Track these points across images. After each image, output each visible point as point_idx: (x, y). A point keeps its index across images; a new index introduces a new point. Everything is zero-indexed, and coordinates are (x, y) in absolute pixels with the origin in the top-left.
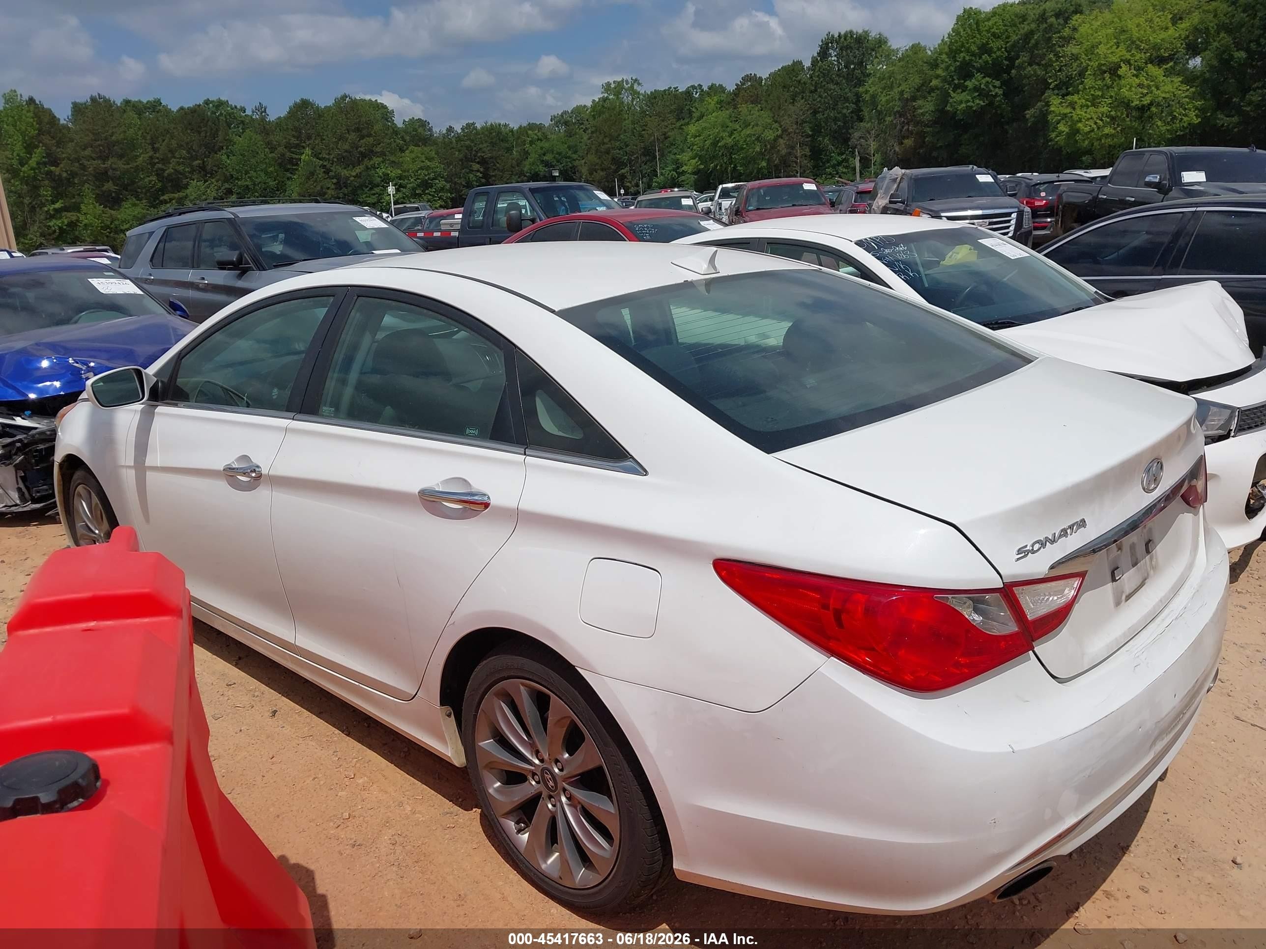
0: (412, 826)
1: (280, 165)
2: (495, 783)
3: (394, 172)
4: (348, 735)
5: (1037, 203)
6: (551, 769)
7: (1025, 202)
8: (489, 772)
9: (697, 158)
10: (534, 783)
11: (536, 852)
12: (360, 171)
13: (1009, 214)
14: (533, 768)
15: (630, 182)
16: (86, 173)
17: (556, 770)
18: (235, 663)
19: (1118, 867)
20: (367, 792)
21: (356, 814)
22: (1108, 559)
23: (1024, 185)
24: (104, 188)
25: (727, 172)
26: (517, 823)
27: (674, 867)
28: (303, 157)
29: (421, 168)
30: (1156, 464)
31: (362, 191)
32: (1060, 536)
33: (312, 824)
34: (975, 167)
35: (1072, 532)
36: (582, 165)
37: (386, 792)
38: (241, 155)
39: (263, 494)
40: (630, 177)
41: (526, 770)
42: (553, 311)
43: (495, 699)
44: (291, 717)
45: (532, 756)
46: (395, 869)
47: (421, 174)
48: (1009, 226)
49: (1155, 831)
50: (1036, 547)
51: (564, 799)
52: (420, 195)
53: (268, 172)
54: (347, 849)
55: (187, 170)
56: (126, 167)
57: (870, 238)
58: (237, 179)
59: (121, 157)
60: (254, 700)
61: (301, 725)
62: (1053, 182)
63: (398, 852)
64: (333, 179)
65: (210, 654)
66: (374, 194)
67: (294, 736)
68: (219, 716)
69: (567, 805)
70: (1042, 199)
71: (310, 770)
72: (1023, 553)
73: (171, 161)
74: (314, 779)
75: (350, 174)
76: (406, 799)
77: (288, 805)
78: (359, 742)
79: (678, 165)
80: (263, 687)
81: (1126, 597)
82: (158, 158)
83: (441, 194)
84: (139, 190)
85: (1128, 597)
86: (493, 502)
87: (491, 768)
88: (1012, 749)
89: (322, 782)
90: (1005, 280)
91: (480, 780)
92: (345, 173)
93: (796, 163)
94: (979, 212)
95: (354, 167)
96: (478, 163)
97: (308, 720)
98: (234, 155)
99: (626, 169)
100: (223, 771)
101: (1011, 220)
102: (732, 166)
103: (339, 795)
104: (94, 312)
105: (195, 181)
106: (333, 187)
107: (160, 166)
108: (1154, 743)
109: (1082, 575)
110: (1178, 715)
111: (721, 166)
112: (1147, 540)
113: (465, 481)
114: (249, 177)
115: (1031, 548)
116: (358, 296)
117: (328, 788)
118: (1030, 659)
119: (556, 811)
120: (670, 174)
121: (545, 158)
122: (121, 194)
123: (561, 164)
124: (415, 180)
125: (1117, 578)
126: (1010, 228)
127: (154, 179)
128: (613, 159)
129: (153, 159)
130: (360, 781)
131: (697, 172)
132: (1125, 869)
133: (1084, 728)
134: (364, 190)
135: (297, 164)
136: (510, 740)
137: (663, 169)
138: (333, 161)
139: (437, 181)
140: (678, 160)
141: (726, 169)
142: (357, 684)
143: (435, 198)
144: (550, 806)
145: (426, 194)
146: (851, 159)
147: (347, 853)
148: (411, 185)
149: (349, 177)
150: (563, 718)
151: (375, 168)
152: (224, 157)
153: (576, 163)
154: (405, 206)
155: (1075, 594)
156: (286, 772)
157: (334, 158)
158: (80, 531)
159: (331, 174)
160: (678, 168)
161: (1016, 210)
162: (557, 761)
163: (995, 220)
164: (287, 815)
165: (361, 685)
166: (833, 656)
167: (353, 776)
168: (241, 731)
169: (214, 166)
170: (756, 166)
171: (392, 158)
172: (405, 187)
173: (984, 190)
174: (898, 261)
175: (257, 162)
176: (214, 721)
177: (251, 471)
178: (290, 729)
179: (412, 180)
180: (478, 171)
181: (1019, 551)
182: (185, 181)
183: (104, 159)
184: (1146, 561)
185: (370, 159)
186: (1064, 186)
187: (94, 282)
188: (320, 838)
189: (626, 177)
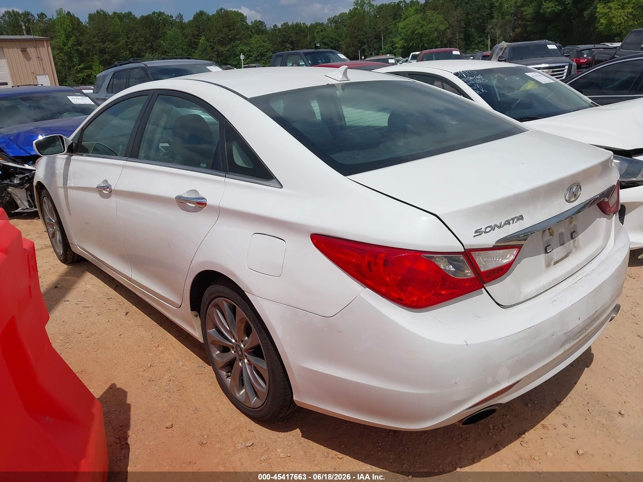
0: (181, 372)
1: (189, 45)
2: (217, 351)
3: (246, 49)
4: (160, 326)
5: (582, 61)
6: (240, 345)
7: (575, 60)
8: (213, 345)
9: (403, 40)
10: (233, 352)
11: (235, 389)
12: (229, 48)
13: (564, 66)
14: (232, 344)
15: (368, 53)
16: (95, 50)
17: (242, 346)
18: (114, 288)
19: (552, 412)
20: (163, 354)
21: (154, 365)
22: (542, 240)
23: (575, 51)
24: (104, 58)
25: (419, 47)
26: (227, 372)
27: (294, 399)
28: (201, 41)
29: (260, 47)
30: (576, 186)
31: (230, 59)
32: (505, 224)
33: (132, 369)
34: (547, 41)
35: (514, 222)
36: (343, 44)
37: (172, 355)
38: (170, 40)
39: (114, 200)
40: (367, 50)
41: (229, 345)
42: (246, 98)
43: (214, 308)
44: (135, 316)
45: (231, 338)
46: (167, 393)
47: (259, 49)
48: (564, 73)
49: (578, 394)
50: (488, 230)
51: (246, 361)
52: (259, 60)
53: (183, 49)
54: (146, 382)
55: (144, 48)
56: (114, 46)
57: (462, 71)
58: (168, 53)
59: (112, 41)
60: (119, 307)
61: (139, 320)
62: (591, 49)
63: (171, 384)
64: (215, 52)
65: (103, 283)
66: (236, 60)
67: (133, 325)
68: (100, 314)
69: (247, 364)
70: (585, 58)
71: (137, 342)
72: (478, 232)
73: (136, 44)
74: (138, 346)
75: (224, 50)
76: (181, 358)
77: (123, 359)
78: (165, 329)
79: (393, 43)
80: (125, 301)
81: (555, 262)
82: (129, 42)
83: (270, 60)
84: (121, 59)
85: (556, 263)
86: (208, 203)
87: (215, 344)
88: (466, 342)
89: (141, 348)
90: (546, 98)
91: (209, 351)
92: (221, 49)
93: (456, 42)
94: (547, 65)
95: (226, 46)
96: (289, 44)
97: (143, 318)
98: (167, 40)
99: (366, 46)
100: (95, 341)
101: (564, 70)
102: (422, 44)
103: (149, 355)
104: (70, 113)
105: (148, 54)
106: (215, 56)
107: (130, 46)
108: (563, 344)
109: (519, 247)
110: (582, 330)
111: (416, 44)
112: (572, 231)
113: (196, 191)
114: (174, 52)
115: (484, 230)
116: (159, 95)
117: (144, 351)
118: (483, 294)
119: (243, 367)
120: (389, 48)
121: (324, 41)
122: (112, 61)
123: (333, 43)
124: (257, 53)
125: (548, 251)
126: (564, 74)
127: (128, 53)
128: (359, 41)
129: (127, 43)
130: (160, 349)
131: (403, 47)
132: (557, 414)
133: (514, 333)
134: (230, 58)
135: (197, 45)
136: (221, 329)
137: (385, 46)
138: (216, 43)
139: (268, 53)
140: (393, 41)
141: (419, 45)
142: (158, 299)
143: (267, 62)
144: (240, 364)
145: (263, 60)
146: (486, 40)
147: (146, 384)
148: (255, 55)
149: (224, 51)
150: (242, 319)
151: (237, 46)
152: (162, 42)
153: (340, 43)
154: (249, 66)
155: (514, 258)
156: (125, 342)
157: (216, 41)
158: (47, 221)
159: (215, 49)
160: (393, 45)
161: (568, 64)
162: (242, 341)
163: (555, 70)
164: (121, 363)
165: (159, 300)
166: (367, 287)
167: (157, 346)
168: (108, 321)
169: (157, 46)
170: (435, 44)
171: (246, 41)
172: (251, 56)
173: (551, 53)
174: (476, 84)
175: (178, 44)
176: (97, 316)
177: (107, 188)
178: (132, 321)
179: (255, 53)
180: (289, 48)
181: (476, 232)
182: (142, 54)
183: (104, 42)
184: (570, 243)
185: (234, 42)
186: (596, 51)
187: (70, 98)
188: (134, 376)
189: (365, 50)
